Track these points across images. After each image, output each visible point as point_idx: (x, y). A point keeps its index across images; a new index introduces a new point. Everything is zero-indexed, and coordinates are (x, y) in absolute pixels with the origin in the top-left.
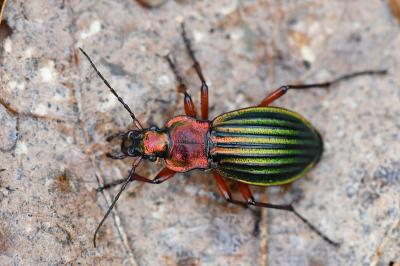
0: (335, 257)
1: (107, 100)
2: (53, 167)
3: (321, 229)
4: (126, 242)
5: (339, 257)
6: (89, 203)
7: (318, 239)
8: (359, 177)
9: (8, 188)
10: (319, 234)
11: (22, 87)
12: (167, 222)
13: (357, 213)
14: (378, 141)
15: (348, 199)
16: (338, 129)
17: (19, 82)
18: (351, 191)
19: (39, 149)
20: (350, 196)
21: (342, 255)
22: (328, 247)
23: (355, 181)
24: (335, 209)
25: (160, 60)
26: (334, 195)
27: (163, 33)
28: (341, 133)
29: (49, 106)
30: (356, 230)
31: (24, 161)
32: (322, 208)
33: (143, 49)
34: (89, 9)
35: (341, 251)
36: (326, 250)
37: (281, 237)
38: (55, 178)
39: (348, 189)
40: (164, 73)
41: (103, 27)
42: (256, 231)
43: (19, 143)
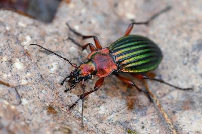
0: (194, 95)
1: (52, 66)
2: (43, 105)
3: (180, 87)
4: (94, 128)
5: (196, 94)
6: (68, 116)
7: (181, 92)
8: (186, 54)
9: (28, 120)
10: (180, 89)
11: (9, 75)
12: (108, 114)
13: (193, 71)
14: (185, 35)
15: (186, 67)
16: (164, 39)
17: (7, 74)
18: (185, 62)
19: (33, 100)
20: (186, 64)
21: (197, 92)
22: (188, 93)
23: (184, 57)
24: (182, 74)
25: (66, 42)
26: (178, 68)
27: (60, 32)
28: (166, 40)
29: (27, 79)
30: (197, 78)
31: (29, 107)
32: (175, 77)
33: (55, 40)
34: (21, 33)
35: (195, 91)
36: (188, 95)
37: (164, 99)
38: (47, 109)
39: (183, 62)
40: (71, 46)
41: (31, 38)
42: (151, 100)
43: (22, 99)
